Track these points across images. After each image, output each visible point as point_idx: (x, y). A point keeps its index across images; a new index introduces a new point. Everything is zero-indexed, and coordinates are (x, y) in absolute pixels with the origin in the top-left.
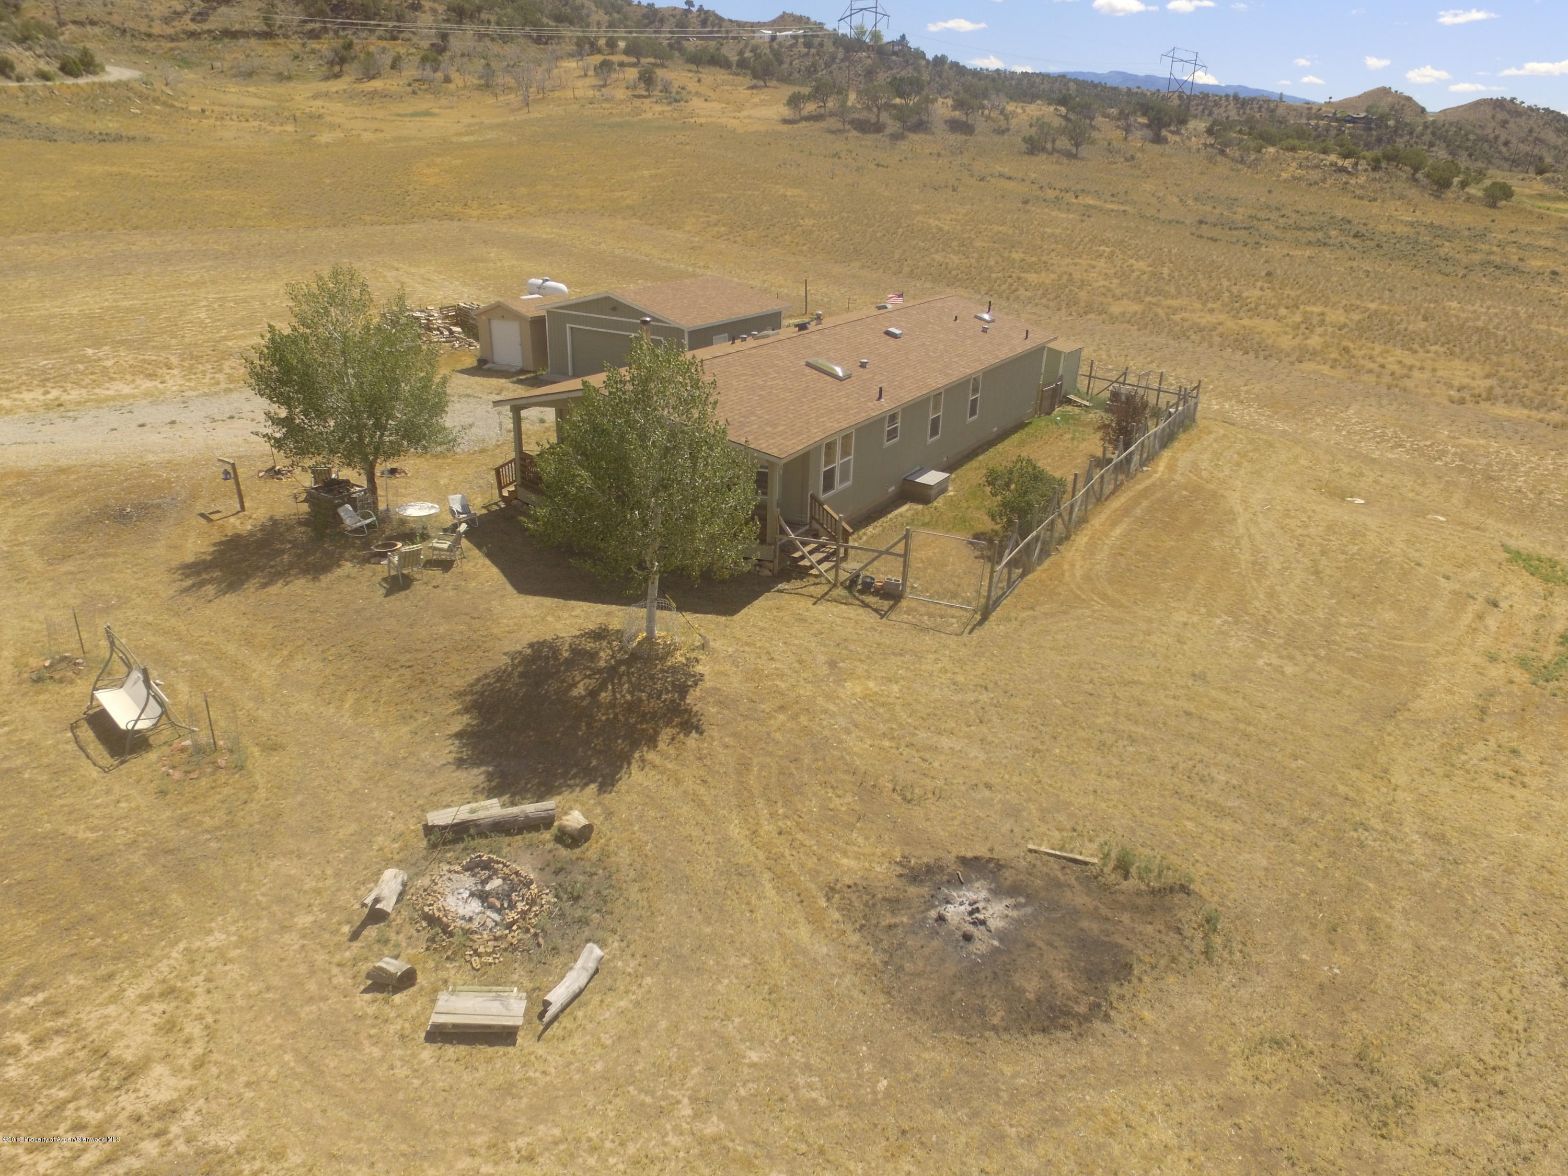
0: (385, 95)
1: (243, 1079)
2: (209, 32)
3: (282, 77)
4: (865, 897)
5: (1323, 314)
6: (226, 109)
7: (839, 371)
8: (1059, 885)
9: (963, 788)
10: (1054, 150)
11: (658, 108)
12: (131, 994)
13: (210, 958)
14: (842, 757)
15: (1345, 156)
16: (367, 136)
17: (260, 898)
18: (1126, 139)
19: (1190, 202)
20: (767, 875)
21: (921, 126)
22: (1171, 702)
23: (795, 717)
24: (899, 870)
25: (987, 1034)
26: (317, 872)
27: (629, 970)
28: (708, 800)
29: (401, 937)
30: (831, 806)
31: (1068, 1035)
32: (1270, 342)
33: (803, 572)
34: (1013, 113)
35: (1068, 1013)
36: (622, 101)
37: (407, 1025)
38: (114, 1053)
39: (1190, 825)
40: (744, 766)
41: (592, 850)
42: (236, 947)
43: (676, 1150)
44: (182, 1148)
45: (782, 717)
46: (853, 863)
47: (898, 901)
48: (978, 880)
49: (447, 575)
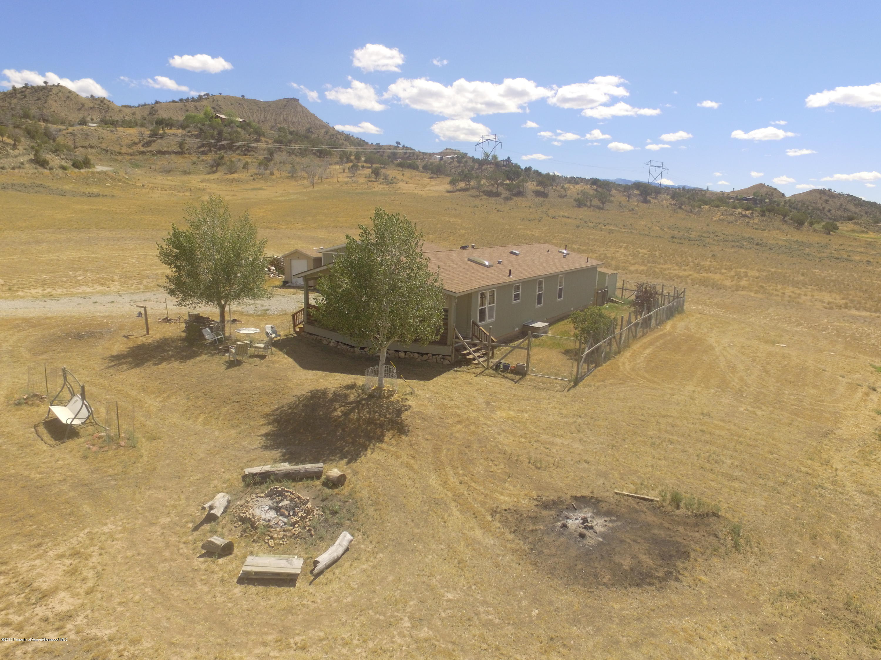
0: (238, 181)
1: (117, 600)
2: (150, 151)
3: (186, 173)
4: (516, 516)
5: (746, 272)
6: (156, 186)
7: (487, 263)
8: (636, 511)
9: (572, 463)
10: (591, 205)
11: (381, 186)
12: (51, 554)
13: (103, 538)
14: (497, 446)
15: (747, 209)
16: (228, 198)
17: (138, 508)
18: (628, 201)
19: (666, 229)
20: (454, 504)
21: (520, 194)
22: (692, 426)
23: (467, 426)
24: (536, 503)
25: (600, 587)
26: (175, 496)
27: (368, 549)
28: (416, 467)
29: (224, 530)
30: (491, 470)
31: (653, 588)
32: (719, 283)
33: (469, 362)
34: (568, 188)
35: (651, 576)
36: (362, 183)
37: (226, 575)
38: (35, 585)
39: (713, 484)
40: (437, 449)
41: (345, 490)
42: (120, 533)
43: (401, 646)
44: (72, 636)
45: (459, 426)
46: (507, 499)
47: (536, 518)
48: (585, 508)
49: (262, 361)
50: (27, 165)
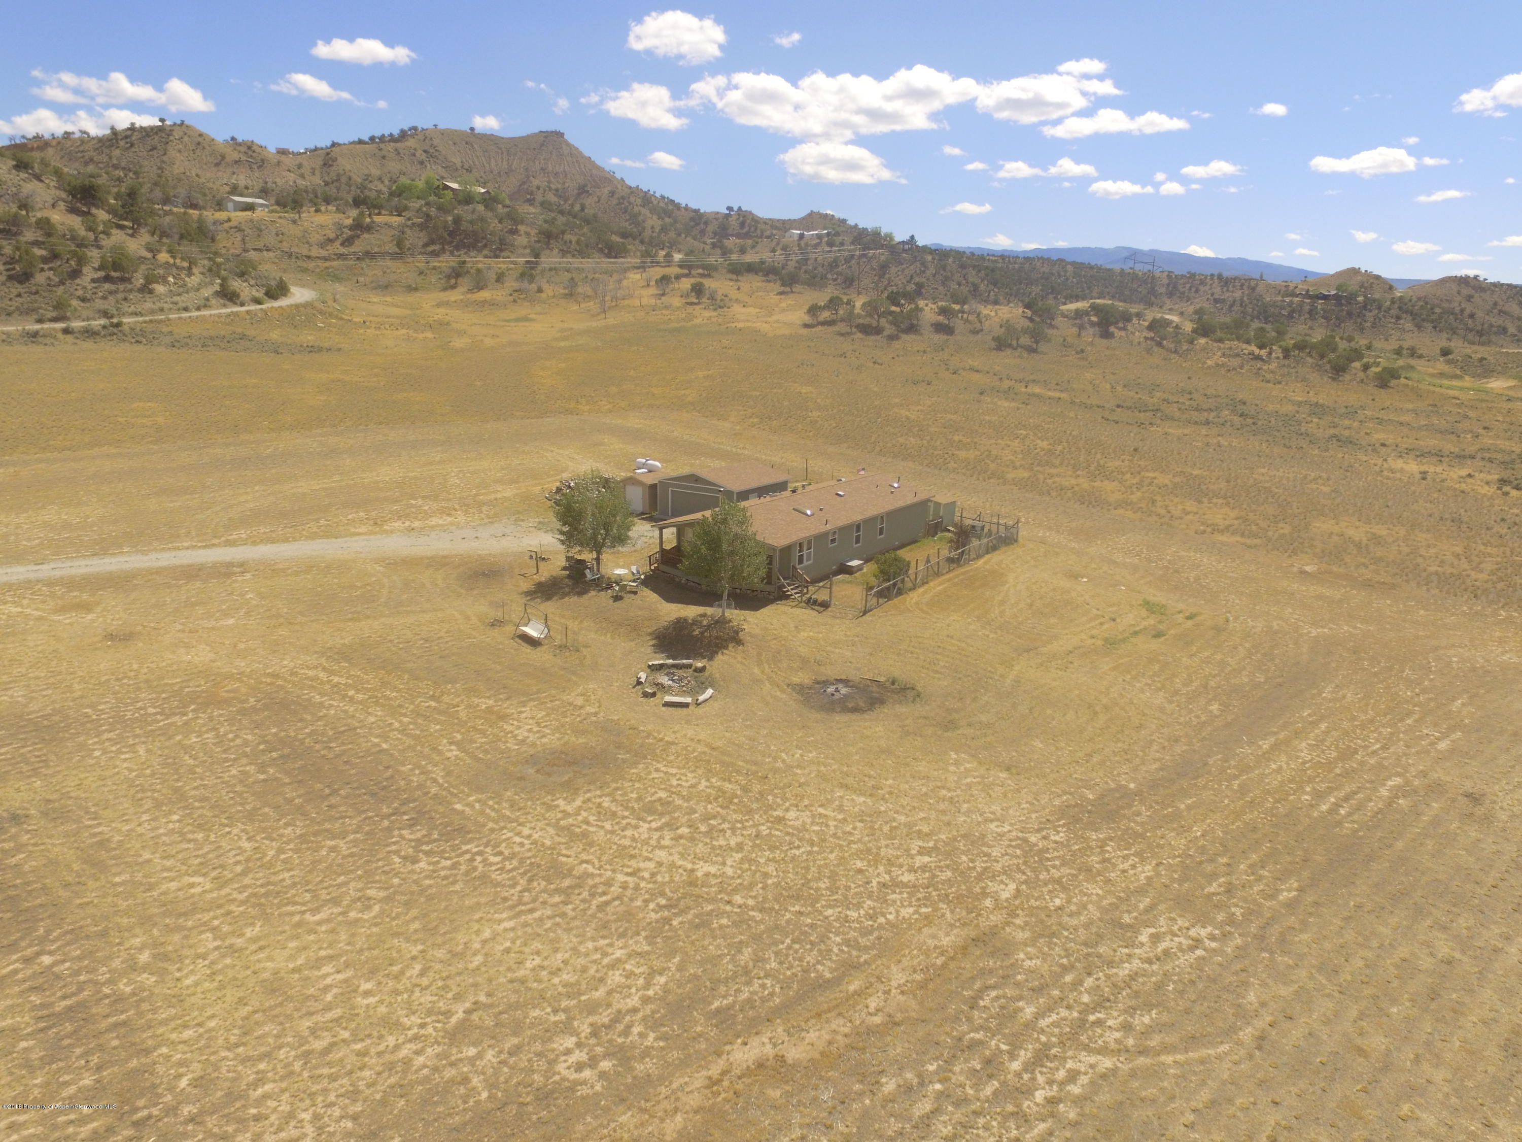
0: (493, 304)
2: (355, 253)
3: (411, 289)
4: (800, 687)
5: (1155, 478)
6: (379, 319)
7: (809, 512)
8: (868, 686)
9: (841, 662)
10: (1019, 346)
11: (707, 314)
12: (572, 694)
13: (591, 689)
14: (797, 653)
15: (1261, 347)
16: (489, 342)
17: (600, 679)
18: (1079, 335)
19: (1119, 388)
20: (767, 681)
21: (912, 329)
22: (934, 643)
23: (780, 641)
24: (813, 681)
25: (834, 712)
27: (722, 696)
28: (746, 663)
30: (791, 665)
31: (859, 713)
32: (1104, 496)
33: (787, 597)
34: (987, 317)
35: (861, 710)
36: (678, 308)
37: (657, 703)
39: (923, 675)
41: (707, 674)
42: (598, 688)
45: (775, 641)
46: (797, 679)
47: (811, 687)
48: (840, 684)
49: (636, 596)
50: (213, 302)
